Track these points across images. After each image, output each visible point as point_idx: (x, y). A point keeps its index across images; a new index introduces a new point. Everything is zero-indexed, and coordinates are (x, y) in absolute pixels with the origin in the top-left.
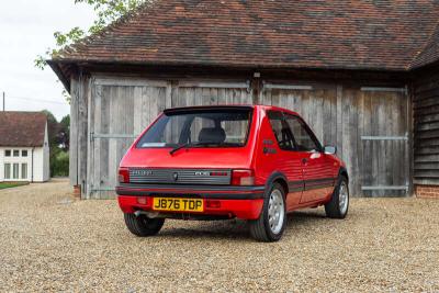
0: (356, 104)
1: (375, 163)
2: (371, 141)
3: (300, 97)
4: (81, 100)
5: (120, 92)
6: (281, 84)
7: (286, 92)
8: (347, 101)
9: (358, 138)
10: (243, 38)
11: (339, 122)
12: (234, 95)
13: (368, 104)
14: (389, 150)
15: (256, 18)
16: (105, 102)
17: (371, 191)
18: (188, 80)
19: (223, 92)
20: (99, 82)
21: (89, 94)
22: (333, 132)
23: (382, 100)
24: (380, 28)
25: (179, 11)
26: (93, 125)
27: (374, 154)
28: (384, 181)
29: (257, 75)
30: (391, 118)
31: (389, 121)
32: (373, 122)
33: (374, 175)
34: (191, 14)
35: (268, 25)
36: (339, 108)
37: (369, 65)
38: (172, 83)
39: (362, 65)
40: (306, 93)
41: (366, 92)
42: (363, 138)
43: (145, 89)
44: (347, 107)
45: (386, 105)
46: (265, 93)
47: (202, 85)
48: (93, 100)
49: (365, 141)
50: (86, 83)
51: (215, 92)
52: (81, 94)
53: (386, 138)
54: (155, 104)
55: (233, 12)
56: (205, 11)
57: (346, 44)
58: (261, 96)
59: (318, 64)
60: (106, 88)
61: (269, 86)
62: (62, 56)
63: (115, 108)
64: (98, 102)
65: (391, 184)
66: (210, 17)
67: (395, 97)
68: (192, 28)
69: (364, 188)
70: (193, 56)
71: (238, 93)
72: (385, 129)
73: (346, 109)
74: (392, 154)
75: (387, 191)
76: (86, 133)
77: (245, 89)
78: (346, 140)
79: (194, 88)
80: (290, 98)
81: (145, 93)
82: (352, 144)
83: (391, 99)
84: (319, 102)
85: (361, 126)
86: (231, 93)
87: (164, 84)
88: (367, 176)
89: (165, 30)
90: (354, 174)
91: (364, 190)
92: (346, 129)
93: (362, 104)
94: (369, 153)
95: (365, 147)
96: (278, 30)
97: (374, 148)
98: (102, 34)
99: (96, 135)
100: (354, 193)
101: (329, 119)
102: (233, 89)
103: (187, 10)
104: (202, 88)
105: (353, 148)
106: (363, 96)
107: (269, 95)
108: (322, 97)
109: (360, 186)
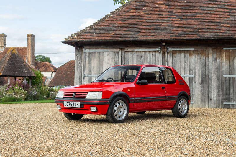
0: (220, 57)
1: (232, 90)
2: (230, 78)
3: (188, 54)
4: (79, 59)
5: (97, 54)
6: (177, 48)
7: (180, 52)
8: (215, 56)
9: (222, 76)
10: (160, 25)
11: (210, 67)
13: (228, 57)
15: (172, 13)
16: (90, 60)
17: (229, 105)
18: (130, 48)
19: (147, 53)
20: (87, 50)
21: (83, 56)
22: (207, 73)
27: (231, 84)
29: (164, 44)
32: (231, 67)
33: (231, 96)
34: (138, 14)
35: (177, 17)
36: (210, 60)
38: (122, 49)
40: (191, 52)
41: (226, 50)
42: (224, 76)
43: (108, 53)
44: (216, 59)
46: (169, 53)
47: (136, 50)
48: (85, 59)
49: (226, 77)
50: (82, 51)
51: (143, 53)
52: (80, 56)
54: (113, 60)
55: (161, 11)
56: (146, 11)
57: (218, 24)
58: (166, 54)
60: (90, 53)
61: (171, 49)
62: (69, 39)
63: (95, 63)
64: (87, 59)
68: (136, 21)
69: (224, 103)
71: (154, 53)
73: (214, 60)
76: (81, 74)
77: (158, 51)
78: (214, 77)
79: (132, 51)
80: (183, 55)
81: (109, 55)
82: (218, 79)
84: (199, 57)
85: (223, 69)
86: (151, 54)
87: (118, 50)
88: (227, 97)
89: (122, 23)
90: (219, 95)
91: (225, 105)
92: (214, 71)
93: (224, 57)
94: (228, 84)
95: (225, 81)
96: (182, 19)
97: (231, 81)
98: (91, 27)
99: (86, 75)
100: (219, 106)
101: (204, 66)
102: (152, 51)
103: (137, 11)
104: (136, 51)
105: (219, 81)
106: (224, 53)
107: (171, 54)
108: (201, 54)
109: (222, 102)
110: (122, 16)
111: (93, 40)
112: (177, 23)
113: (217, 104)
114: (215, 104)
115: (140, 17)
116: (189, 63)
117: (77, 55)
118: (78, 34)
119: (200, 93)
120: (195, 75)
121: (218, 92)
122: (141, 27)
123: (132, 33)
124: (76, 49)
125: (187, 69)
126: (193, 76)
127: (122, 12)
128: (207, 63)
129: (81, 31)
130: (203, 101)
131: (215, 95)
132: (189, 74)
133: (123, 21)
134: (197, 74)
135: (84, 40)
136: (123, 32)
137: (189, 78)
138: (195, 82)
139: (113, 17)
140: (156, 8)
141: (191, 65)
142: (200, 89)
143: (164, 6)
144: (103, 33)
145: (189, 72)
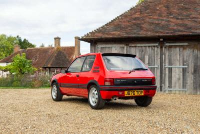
5: (107, 49)
6: (173, 43)
10: (159, 24)
12: (152, 49)
18: (133, 43)
19: (147, 48)
20: (100, 46)
21: (96, 51)
25: (138, 14)
29: (162, 40)
35: (174, 17)
38: (127, 45)
40: (185, 47)
43: (116, 48)
46: (166, 47)
50: (95, 46)
51: (144, 48)
55: (161, 12)
58: (163, 49)
60: (102, 48)
61: (167, 44)
71: (153, 48)
77: (157, 46)
79: (135, 46)
80: (178, 49)
84: (192, 50)
87: (123, 46)
89: (127, 23)
96: (178, 19)
98: (103, 27)
101: (196, 58)
102: (151, 46)
103: (141, 14)
104: (139, 46)
107: (168, 48)
110: (129, 18)
111: (103, 37)
112: (174, 22)
115: (143, 18)
116: (183, 56)
118: (92, 33)
119: (192, 82)
120: (188, 66)
122: (143, 26)
123: (134, 31)
124: (91, 45)
125: (181, 61)
126: (187, 67)
129: (95, 30)
130: (195, 89)
132: (183, 65)
133: (129, 22)
134: (190, 65)
135: (96, 37)
136: (128, 30)
137: (183, 69)
138: (188, 72)
140: (157, 10)
141: (185, 57)
142: (193, 78)
143: (164, 9)
144: (112, 31)
145: (183, 63)
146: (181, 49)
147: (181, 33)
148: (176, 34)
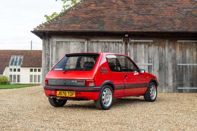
0: (175, 48)
1: (185, 76)
2: (183, 66)
3: (147, 45)
4: (47, 48)
5: (64, 44)
6: (138, 39)
7: (141, 43)
8: (171, 47)
9: (176, 64)
10: (121, 18)
11: (167, 57)
12: (116, 45)
13: (181, 49)
14: (192, 71)
15: (129, 9)
16: (57, 49)
17: (182, 90)
18: (95, 38)
19: (111, 44)
20: (55, 40)
21: (50, 45)
22: (164, 62)
23: (188, 46)
24: (190, 12)
25: (93, 7)
26: (52, 59)
27: (184, 72)
28: (189, 85)
29: (126, 36)
30: (192, 55)
31: (192, 56)
32: (184, 57)
33: (184, 82)
34: (98, 8)
35: (134, 12)
36: (167, 50)
37: (180, 30)
38: (87, 40)
39: (177, 30)
40: (150, 44)
41: (180, 43)
42: (178, 64)
43: (75, 43)
44: (171, 50)
45: (190, 49)
46: (131, 44)
47: (101, 40)
48: (52, 48)
49: (179, 66)
50: (49, 40)
51: (107, 44)
52: (47, 45)
53: (190, 64)
54: (80, 50)
55: (118, 6)
56: (105, 6)
57: (171, 20)
58: (128, 45)
59: (155, 30)
60: (58, 42)
61: (133, 41)
62: (38, 29)
63: (62, 52)
64: (54, 49)
65: (193, 86)
66: (107, 9)
67: (194, 45)
68: (98, 14)
69: (179, 88)
70: (97, 28)
71: (118, 44)
72: (189, 60)
73: (170, 51)
74: (193, 72)
75: (190, 90)
76: (49, 63)
77: (121, 42)
78: (170, 66)
79: (97, 42)
80: (143, 46)
81: (75, 45)
82: (173, 67)
83: (193, 46)
84: (157, 48)
85: (178, 59)
87: (84, 40)
88: (180, 82)
89: (85, 16)
90: (174, 81)
91: (179, 90)
92: (170, 60)
93: (178, 49)
94: (181, 72)
95: (179, 69)
96: (139, 14)
97: (184, 69)
99: (53, 63)
100: (174, 91)
101: (161, 55)
102: (116, 42)
103: (97, 6)
104: (101, 42)
105: (174, 69)
106: (178, 45)
107: (133, 44)
108: (158, 45)
109: (177, 87)
110: (84, 9)
111: (62, 30)
112: (136, 18)
113: (172, 89)
114: (170, 89)
115: (101, 11)
116: (148, 53)
117: (44, 44)
118: (46, 25)
120: (154, 63)
121: (173, 79)
122: (105, 20)
125: (147, 58)
126: (152, 64)
127: (83, 6)
128: (164, 53)
131: (170, 81)
132: (149, 63)
133: (86, 14)
135: (53, 30)
137: (149, 66)
138: (154, 70)
139: (76, 10)
140: (114, 3)
141: (150, 55)
143: (120, 3)
144: (70, 24)
145: (148, 60)
146: (147, 46)
147: (148, 30)
148: (144, 31)
